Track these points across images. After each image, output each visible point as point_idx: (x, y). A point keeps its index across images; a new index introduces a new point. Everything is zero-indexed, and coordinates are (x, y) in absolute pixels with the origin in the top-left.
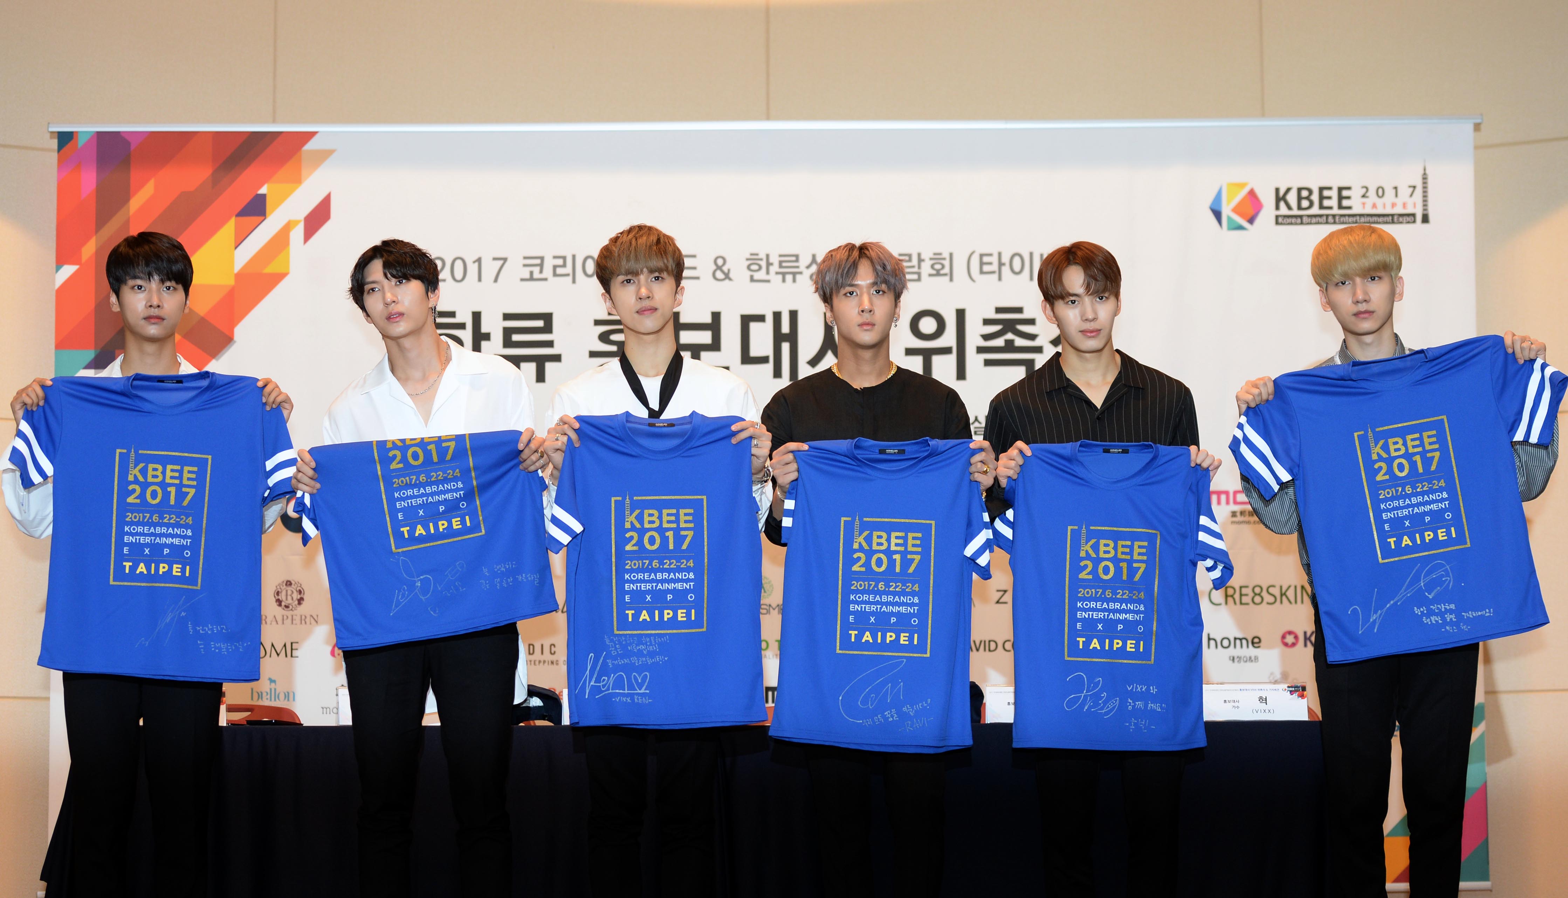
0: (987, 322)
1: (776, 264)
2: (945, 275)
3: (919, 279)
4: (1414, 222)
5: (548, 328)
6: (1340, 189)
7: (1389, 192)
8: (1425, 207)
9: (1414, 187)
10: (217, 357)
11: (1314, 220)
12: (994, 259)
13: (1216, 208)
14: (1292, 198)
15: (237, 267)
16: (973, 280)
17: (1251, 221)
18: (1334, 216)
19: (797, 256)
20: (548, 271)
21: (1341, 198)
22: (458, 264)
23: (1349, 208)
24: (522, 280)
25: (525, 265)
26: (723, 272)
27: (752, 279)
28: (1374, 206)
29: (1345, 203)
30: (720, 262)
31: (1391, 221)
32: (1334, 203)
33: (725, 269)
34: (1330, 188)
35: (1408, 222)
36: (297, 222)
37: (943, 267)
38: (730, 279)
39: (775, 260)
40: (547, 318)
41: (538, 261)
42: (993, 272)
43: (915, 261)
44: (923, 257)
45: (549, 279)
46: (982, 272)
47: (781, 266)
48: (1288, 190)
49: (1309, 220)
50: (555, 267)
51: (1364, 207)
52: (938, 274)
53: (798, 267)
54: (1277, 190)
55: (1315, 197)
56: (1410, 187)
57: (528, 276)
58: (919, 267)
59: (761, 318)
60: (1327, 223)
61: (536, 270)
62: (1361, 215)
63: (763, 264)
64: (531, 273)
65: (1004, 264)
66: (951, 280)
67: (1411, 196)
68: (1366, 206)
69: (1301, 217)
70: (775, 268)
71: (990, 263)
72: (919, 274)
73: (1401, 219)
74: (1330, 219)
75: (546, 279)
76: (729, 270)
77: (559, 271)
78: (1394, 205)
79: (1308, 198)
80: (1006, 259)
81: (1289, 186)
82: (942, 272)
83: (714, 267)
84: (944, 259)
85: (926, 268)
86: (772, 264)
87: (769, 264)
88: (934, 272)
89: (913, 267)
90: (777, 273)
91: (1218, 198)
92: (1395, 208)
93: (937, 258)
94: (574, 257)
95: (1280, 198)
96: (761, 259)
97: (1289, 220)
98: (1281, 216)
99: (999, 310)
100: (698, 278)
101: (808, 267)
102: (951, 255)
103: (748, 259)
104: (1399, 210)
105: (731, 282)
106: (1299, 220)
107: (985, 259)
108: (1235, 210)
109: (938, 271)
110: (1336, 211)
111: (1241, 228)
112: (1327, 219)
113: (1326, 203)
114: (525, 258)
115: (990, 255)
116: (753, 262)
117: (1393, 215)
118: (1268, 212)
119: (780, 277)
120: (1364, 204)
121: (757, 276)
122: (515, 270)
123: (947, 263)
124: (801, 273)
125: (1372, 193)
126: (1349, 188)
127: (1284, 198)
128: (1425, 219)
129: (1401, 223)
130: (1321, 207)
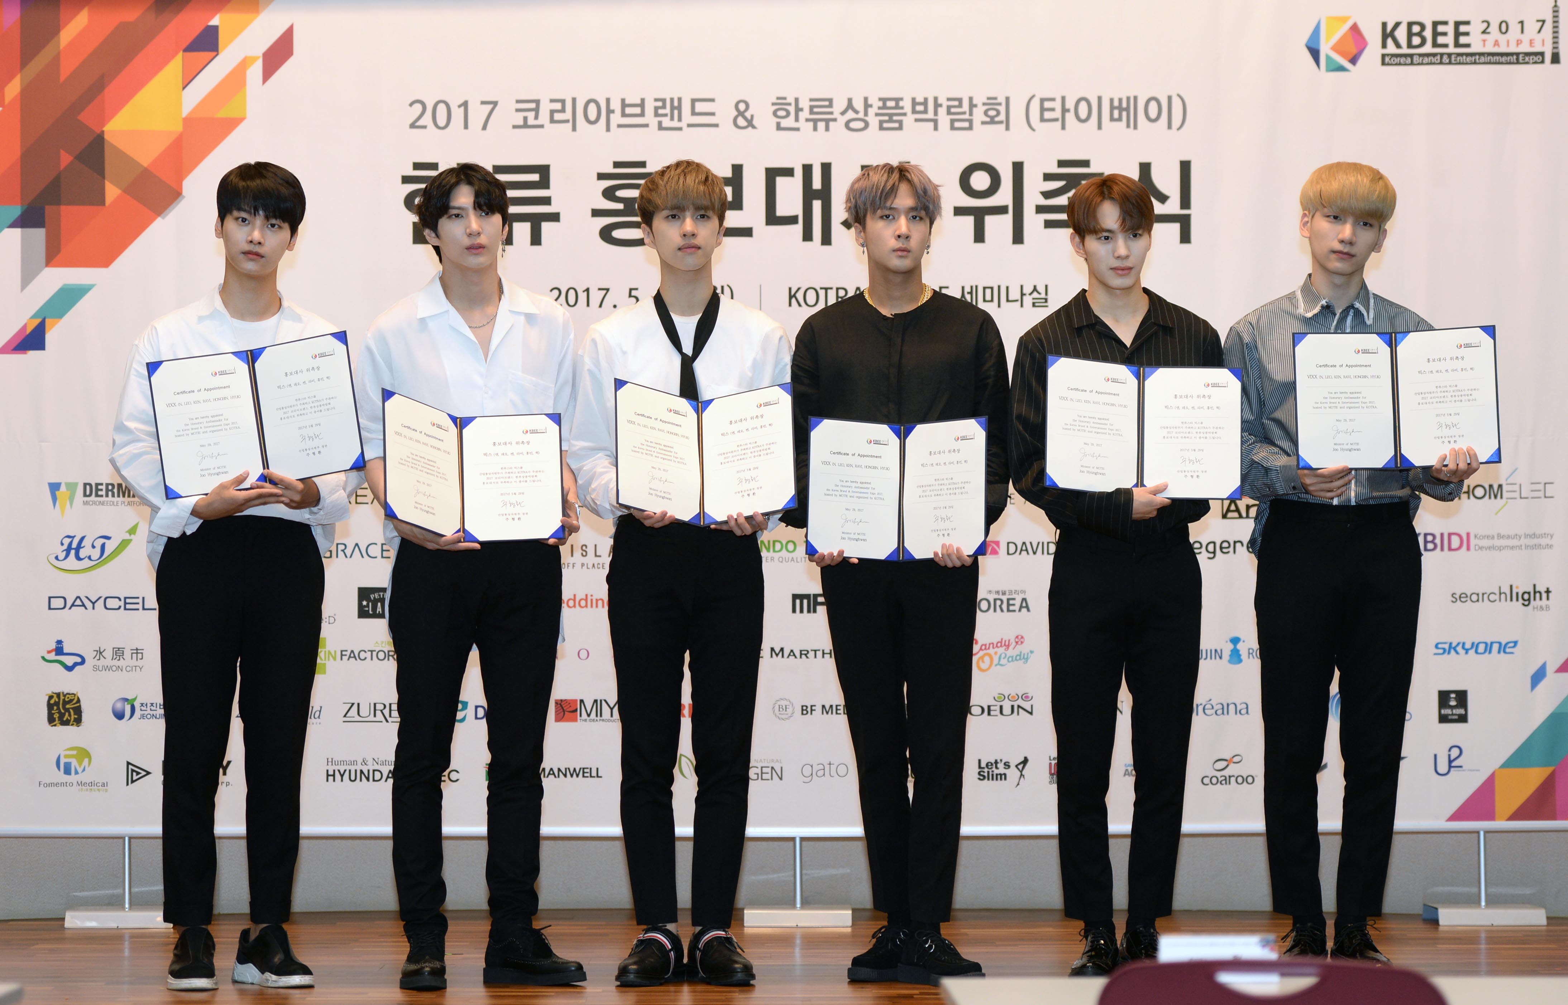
0: (1048, 177)
1: (807, 110)
2: (1001, 122)
3: (970, 128)
4: (1543, 62)
5: (544, 183)
6: (1457, 24)
7: (1515, 28)
8: (1555, 45)
9: (1544, 21)
10: (163, 215)
11: (1426, 60)
12: (1057, 105)
13: (1312, 45)
14: (1401, 34)
15: (186, 110)
16: (1033, 130)
17: (1354, 61)
18: (1449, 55)
19: (830, 101)
20: (544, 117)
21: (1458, 34)
22: (442, 108)
23: (1468, 46)
24: (515, 127)
25: (518, 110)
26: (745, 118)
27: (779, 127)
28: (1496, 43)
29: (1463, 40)
30: (742, 107)
31: (1515, 61)
32: (1449, 39)
33: (748, 115)
34: (1445, 23)
35: (1535, 63)
36: (254, 59)
37: (998, 113)
38: (754, 127)
39: (805, 104)
40: (544, 171)
41: (533, 105)
42: (1056, 120)
43: (966, 107)
44: (975, 102)
45: (545, 126)
46: (1042, 119)
47: (812, 112)
48: (1397, 25)
49: (1421, 59)
50: (552, 112)
51: (1484, 45)
52: (992, 121)
53: (831, 113)
54: (1384, 25)
55: (1428, 33)
56: (1538, 21)
57: (521, 123)
58: (971, 114)
59: (788, 172)
60: (1441, 63)
61: (530, 116)
62: (1481, 54)
63: (792, 109)
64: (525, 119)
65: (1068, 111)
66: (1007, 128)
67: (1539, 32)
68: (1486, 43)
69: (1411, 56)
70: (805, 114)
71: (1053, 110)
72: (971, 121)
73: (1527, 59)
74: (1445, 59)
75: (542, 126)
76: (752, 116)
77: (557, 117)
78: (1519, 42)
79: (1419, 34)
80: (1070, 105)
81: (1399, 20)
82: (997, 119)
83: (736, 113)
84: (1000, 104)
85: (979, 115)
86: (802, 110)
87: (798, 110)
88: (988, 119)
89: (964, 113)
90: (807, 120)
91: (1316, 33)
92: (1520, 46)
93: (991, 103)
94: (574, 100)
95: (1387, 34)
96: (790, 104)
97: (1397, 60)
98: (1388, 55)
99: (1062, 164)
100: (716, 125)
101: (843, 113)
102: (1007, 99)
103: (773, 104)
104: (1525, 48)
105: (754, 130)
106: (1409, 60)
107: (1047, 105)
108: (1335, 48)
109: (992, 118)
110: (1451, 49)
111: (1341, 69)
112: (1441, 58)
113: (1441, 40)
114: (518, 102)
115: (1053, 100)
116: (780, 107)
117: (1517, 54)
118: (1373, 51)
119: (811, 124)
120: (1484, 41)
121: (785, 123)
122: (507, 115)
123: (1002, 109)
124: (835, 120)
125: (1494, 28)
126: (1467, 23)
127: (1392, 35)
128: (1556, 59)
129: (1527, 63)
130: (1435, 44)
